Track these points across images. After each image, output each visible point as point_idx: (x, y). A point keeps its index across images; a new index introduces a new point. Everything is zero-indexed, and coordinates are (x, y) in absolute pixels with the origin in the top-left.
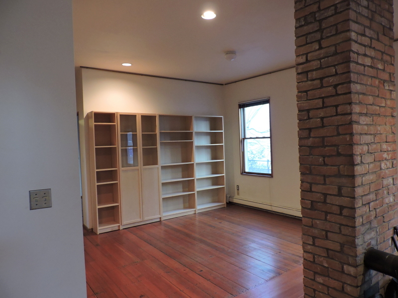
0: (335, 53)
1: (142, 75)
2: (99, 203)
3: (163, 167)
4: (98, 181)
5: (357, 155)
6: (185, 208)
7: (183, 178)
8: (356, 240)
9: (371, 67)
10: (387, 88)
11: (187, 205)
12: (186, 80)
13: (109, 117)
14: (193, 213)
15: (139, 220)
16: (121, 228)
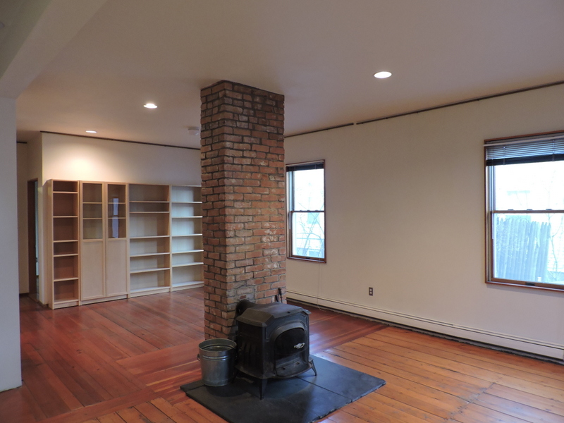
0: (218, 156)
1: (112, 140)
2: (56, 277)
3: (132, 241)
4: (56, 252)
5: (230, 231)
6: (159, 286)
7: (158, 252)
8: (227, 293)
9: (251, 165)
10: (273, 179)
11: (163, 282)
12: (165, 146)
13: (72, 185)
14: (167, 291)
15: (101, 296)
16: (80, 304)
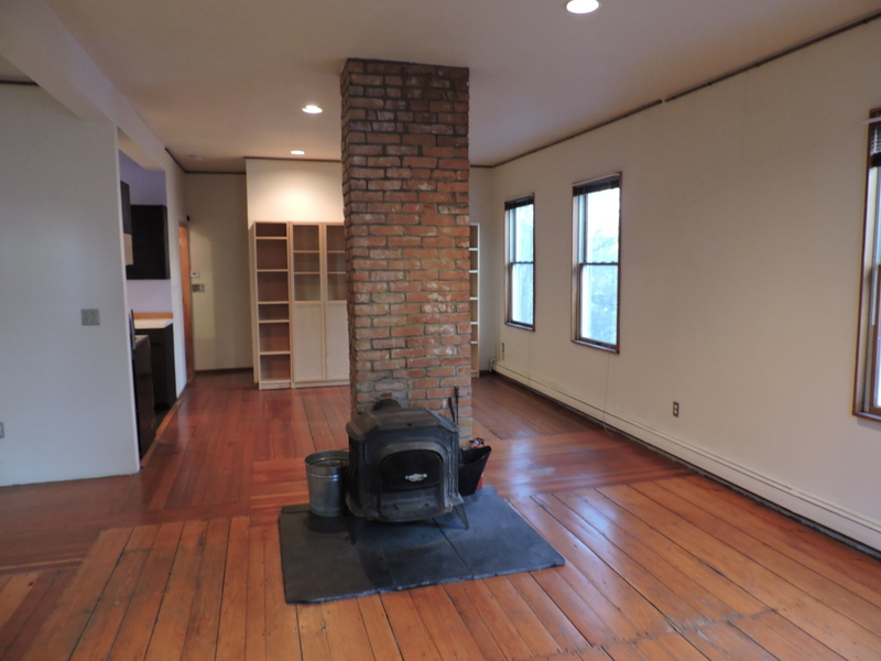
4: (261, 317)
5: (363, 293)
9: (402, 190)
10: (446, 212)
16: (293, 386)
